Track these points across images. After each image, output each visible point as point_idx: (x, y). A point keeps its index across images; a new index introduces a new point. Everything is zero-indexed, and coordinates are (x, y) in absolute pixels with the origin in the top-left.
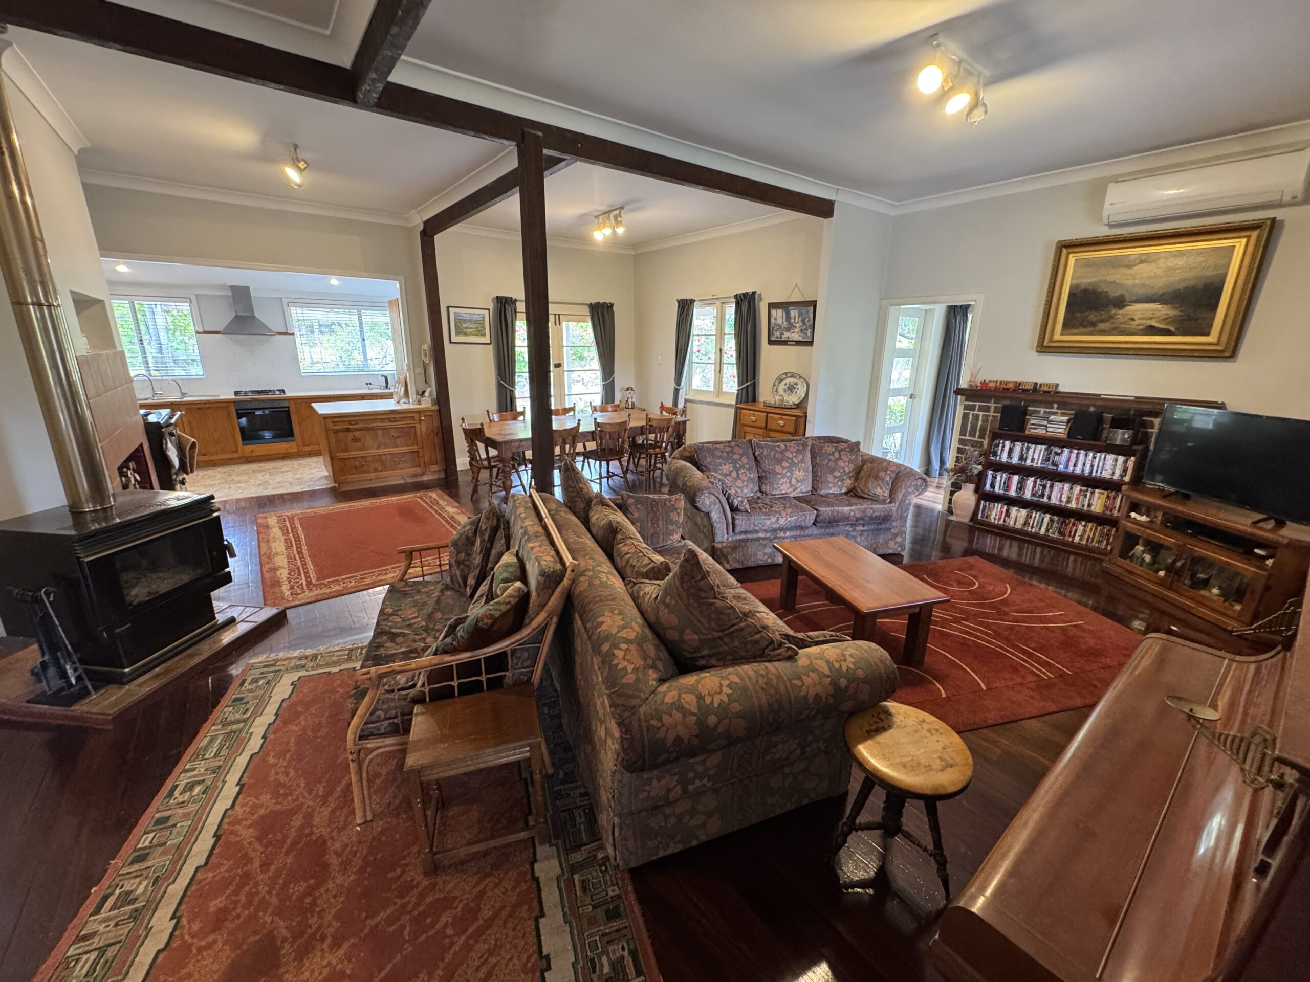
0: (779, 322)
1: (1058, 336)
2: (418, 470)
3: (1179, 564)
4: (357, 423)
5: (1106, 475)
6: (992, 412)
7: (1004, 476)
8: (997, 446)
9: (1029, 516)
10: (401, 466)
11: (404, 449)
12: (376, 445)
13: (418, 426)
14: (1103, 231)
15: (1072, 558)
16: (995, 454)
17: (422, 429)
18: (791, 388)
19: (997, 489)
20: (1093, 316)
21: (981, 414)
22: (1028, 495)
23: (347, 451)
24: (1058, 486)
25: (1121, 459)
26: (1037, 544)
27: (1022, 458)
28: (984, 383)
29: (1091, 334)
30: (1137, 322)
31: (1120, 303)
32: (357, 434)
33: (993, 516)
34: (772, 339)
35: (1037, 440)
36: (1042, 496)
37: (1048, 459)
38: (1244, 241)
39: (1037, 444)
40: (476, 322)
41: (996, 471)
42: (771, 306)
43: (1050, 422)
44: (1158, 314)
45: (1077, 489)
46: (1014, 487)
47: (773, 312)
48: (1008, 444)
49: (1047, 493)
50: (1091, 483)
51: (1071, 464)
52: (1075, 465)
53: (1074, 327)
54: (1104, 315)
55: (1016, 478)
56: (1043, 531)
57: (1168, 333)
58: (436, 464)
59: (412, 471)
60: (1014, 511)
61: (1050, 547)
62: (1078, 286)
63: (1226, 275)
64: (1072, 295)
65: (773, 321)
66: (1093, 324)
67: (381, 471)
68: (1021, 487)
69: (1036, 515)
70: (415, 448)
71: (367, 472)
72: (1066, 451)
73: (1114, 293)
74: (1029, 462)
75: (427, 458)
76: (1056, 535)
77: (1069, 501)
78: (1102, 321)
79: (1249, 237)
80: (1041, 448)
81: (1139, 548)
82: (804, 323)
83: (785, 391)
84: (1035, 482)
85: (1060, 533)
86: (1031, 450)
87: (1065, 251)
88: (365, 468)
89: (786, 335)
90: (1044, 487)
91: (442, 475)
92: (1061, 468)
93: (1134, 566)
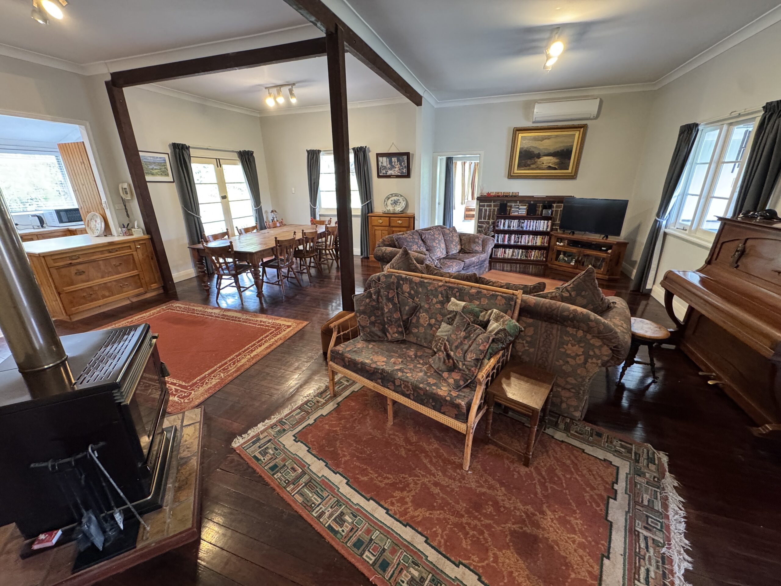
0: (385, 164)
1: (516, 171)
2: (141, 290)
3: (580, 258)
4: (79, 258)
5: (541, 229)
6: (493, 207)
7: (502, 235)
8: (498, 222)
9: (513, 252)
10: (125, 289)
11: (127, 274)
12: (99, 275)
13: (134, 253)
14: (529, 124)
15: (531, 266)
16: (498, 226)
17: (139, 256)
18: (395, 203)
19: (499, 242)
20: (529, 162)
21: (488, 208)
22: (512, 243)
23: (72, 284)
24: (524, 236)
25: (546, 222)
26: (517, 263)
27: (509, 227)
28: (488, 194)
29: (528, 170)
30: (545, 164)
31: (539, 156)
32: (80, 267)
33: (499, 255)
34: (380, 175)
35: (515, 218)
36: (518, 242)
37: (519, 226)
38: (578, 132)
39: (514, 219)
40: (159, 164)
41: (498, 234)
42: (378, 155)
43: (519, 209)
44: (552, 161)
45: (531, 236)
46: (506, 240)
47: (380, 159)
48: (503, 221)
49: (520, 240)
50: (536, 233)
51: (528, 226)
52: (530, 227)
53: (522, 167)
54: (533, 161)
55: (507, 236)
56: (519, 258)
57: (555, 169)
58: (155, 282)
59: (137, 291)
60: (507, 250)
61: (523, 263)
62: (522, 148)
63: (573, 145)
64: (520, 152)
65: (380, 164)
66: (529, 165)
67: (109, 296)
68: (509, 239)
69: (516, 251)
70: (135, 272)
71: (95, 300)
72: (526, 221)
73: (536, 152)
74: (512, 228)
75: (147, 279)
76: (524, 258)
77: (528, 243)
78: (533, 164)
79: (580, 131)
80: (516, 221)
81: (561, 256)
82: (401, 165)
83: (392, 204)
84: (515, 237)
85: (526, 257)
86: (512, 223)
87: (517, 132)
88: (93, 296)
89: (390, 172)
90: (519, 238)
91: (161, 291)
92: (525, 229)
93: (561, 263)
